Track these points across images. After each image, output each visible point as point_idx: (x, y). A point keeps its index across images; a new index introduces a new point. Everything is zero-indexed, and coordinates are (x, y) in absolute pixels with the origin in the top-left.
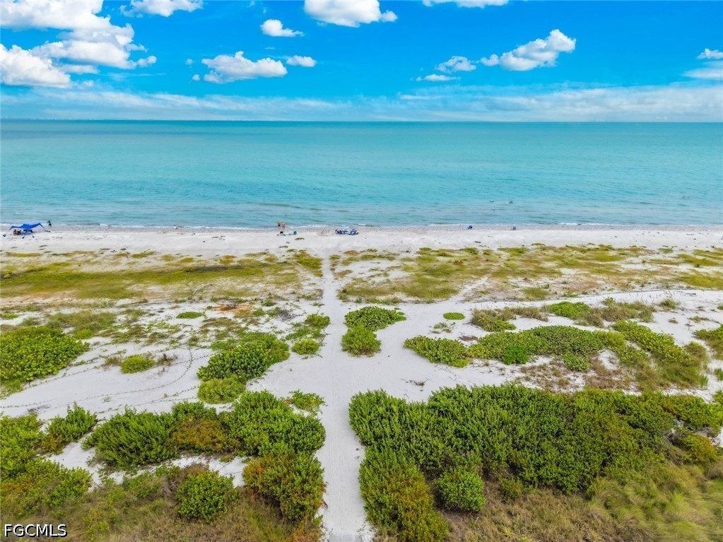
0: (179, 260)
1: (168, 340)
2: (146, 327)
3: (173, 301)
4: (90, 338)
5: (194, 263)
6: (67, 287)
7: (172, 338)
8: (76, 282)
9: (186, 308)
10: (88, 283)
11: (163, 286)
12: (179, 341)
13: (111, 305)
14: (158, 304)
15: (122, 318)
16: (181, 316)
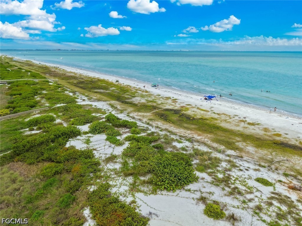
0: (273, 133)
1: (241, 198)
2: (234, 179)
3: (258, 163)
4: (202, 172)
5: (281, 138)
6: (210, 132)
7: (245, 197)
8: (215, 131)
9: (265, 174)
10: (220, 133)
11: (256, 149)
12: (248, 203)
13: (223, 152)
14: (248, 162)
15: (224, 164)
16: (258, 180)
